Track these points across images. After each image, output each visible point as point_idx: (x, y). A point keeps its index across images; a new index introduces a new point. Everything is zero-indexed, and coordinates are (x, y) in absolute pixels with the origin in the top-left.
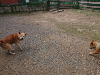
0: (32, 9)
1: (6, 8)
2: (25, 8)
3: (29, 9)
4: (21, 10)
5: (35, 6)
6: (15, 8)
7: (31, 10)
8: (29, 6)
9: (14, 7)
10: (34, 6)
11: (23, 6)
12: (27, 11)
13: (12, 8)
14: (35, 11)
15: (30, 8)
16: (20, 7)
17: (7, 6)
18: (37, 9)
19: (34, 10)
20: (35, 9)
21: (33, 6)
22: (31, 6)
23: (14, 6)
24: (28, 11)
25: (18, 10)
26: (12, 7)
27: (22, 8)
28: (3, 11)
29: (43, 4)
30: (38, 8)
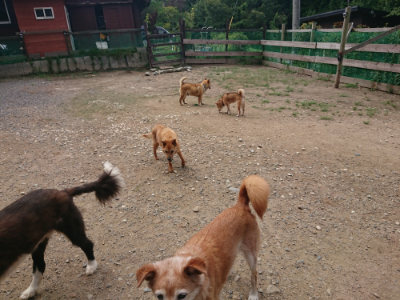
0: (102, 65)
1: (37, 63)
2: (83, 62)
3: (93, 64)
4: (72, 68)
5: (111, 59)
6: (58, 64)
7: (97, 67)
8: (92, 59)
9: (55, 62)
10: (108, 57)
11: (77, 59)
12: (86, 70)
13: (50, 63)
14: (110, 70)
15: (95, 62)
16: (69, 60)
17: (40, 59)
18: (115, 65)
19: (106, 67)
20: (110, 65)
21: (104, 58)
22: (100, 59)
23: (55, 58)
24: (91, 69)
25: (64, 67)
26: (50, 60)
27: (75, 63)
28: (30, 71)
29: (136, 51)
30: (119, 63)
